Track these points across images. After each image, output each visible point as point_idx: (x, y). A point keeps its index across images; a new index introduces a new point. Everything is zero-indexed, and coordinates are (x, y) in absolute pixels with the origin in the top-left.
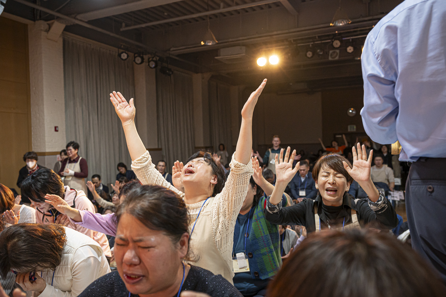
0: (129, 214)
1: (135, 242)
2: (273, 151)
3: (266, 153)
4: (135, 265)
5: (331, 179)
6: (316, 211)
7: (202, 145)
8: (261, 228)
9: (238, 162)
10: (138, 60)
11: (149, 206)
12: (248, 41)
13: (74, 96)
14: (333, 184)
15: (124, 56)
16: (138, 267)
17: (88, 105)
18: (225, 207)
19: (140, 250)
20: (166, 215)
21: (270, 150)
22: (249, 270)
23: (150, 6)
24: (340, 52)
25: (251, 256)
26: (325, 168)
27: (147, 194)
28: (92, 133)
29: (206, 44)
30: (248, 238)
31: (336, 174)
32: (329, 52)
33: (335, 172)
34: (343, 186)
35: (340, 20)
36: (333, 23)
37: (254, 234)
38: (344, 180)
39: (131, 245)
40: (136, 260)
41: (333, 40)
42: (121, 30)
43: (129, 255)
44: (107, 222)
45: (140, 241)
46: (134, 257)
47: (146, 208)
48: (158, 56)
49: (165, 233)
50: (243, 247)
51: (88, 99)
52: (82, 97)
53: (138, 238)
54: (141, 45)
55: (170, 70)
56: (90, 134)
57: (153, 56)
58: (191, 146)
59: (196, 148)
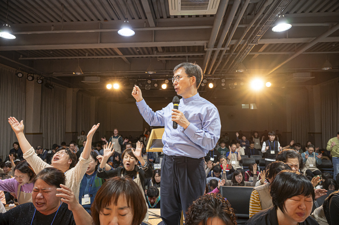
0: (41, 179)
1: (42, 190)
2: (114, 137)
3: (110, 139)
4: (41, 199)
5: (128, 159)
6: (122, 173)
7: (71, 131)
8: (99, 182)
9: (83, 159)
10: (30, 78)
11: (49, 176)
12: (101, 74)
14: (129, 161)
15: (20, 75)
16: (42, 200)
18: (76, 176)
19: (44, 193)
20: (56, 179)
21: (112, 136)
22: (90, 203)
23: (41, 49)
24: (151, 86)
25: (91, 196)
26: (126, 154)
27: (49, 172)
29: (76, 74)
30: (91, 187)
31: (131, 157)
32: (145, 85)
33: (130, 156)
34: (133, 162)
35: (150, 71)
36: (147, 72)
37: (95, 185)
38: (134, 160)
39: (40, 191)
40: (42, 197)
41: (148, 79)
42: (19, 59)
43: (39, 195)
44: (5, 184)
45: (45, 189)
46: (41, 196)
47: (49, 177)
48: (44, 77)
49: (55, 186)
50: (88, 191)
53: (44, 188)
54: (32, 68)
55: (52, 86)
57: (40, 76)
58: (63, 132)
59: (66, 133)
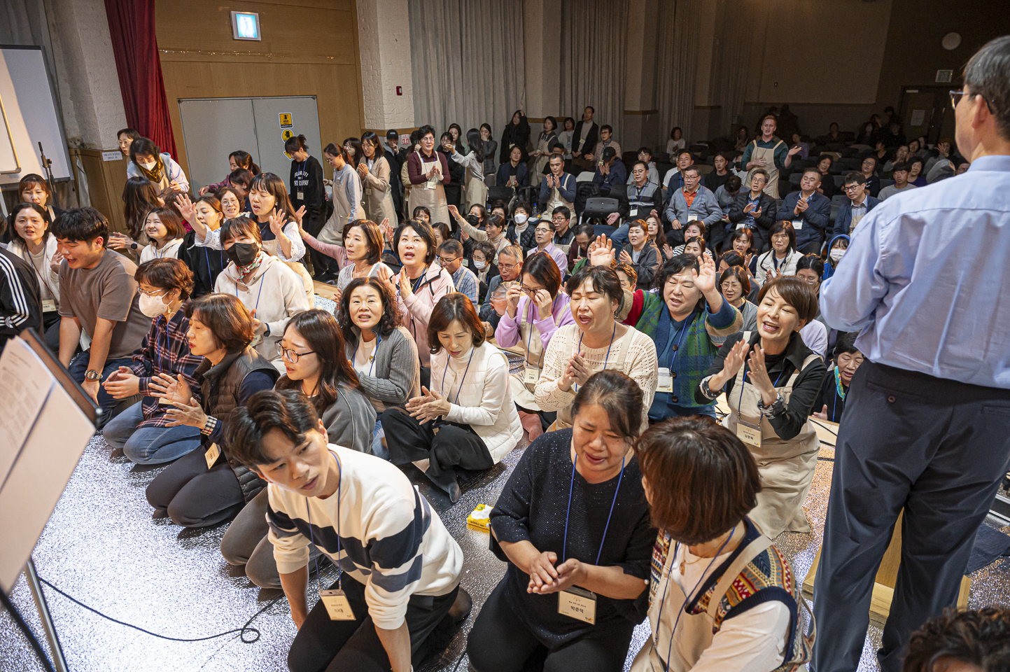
0: (601, 406)
2: (761, 144)
5: (773, 311)
7: (638, 109)
8: (697, 345)
13: (424, 28)
14: (775, 318)
17: (447, 43)
22: (671, 391)
25: (674, 376)
28: (453, 92)
31: (784, 305)
37: (685, 350)
38: (792, 316)
39: (599, 432)
51: (446, 32)
52: (436, 30)
56: (450, 96)
58: (617, 110)
59: (626, 113)
